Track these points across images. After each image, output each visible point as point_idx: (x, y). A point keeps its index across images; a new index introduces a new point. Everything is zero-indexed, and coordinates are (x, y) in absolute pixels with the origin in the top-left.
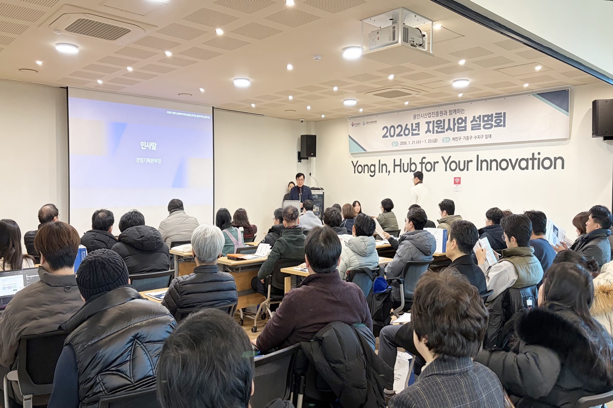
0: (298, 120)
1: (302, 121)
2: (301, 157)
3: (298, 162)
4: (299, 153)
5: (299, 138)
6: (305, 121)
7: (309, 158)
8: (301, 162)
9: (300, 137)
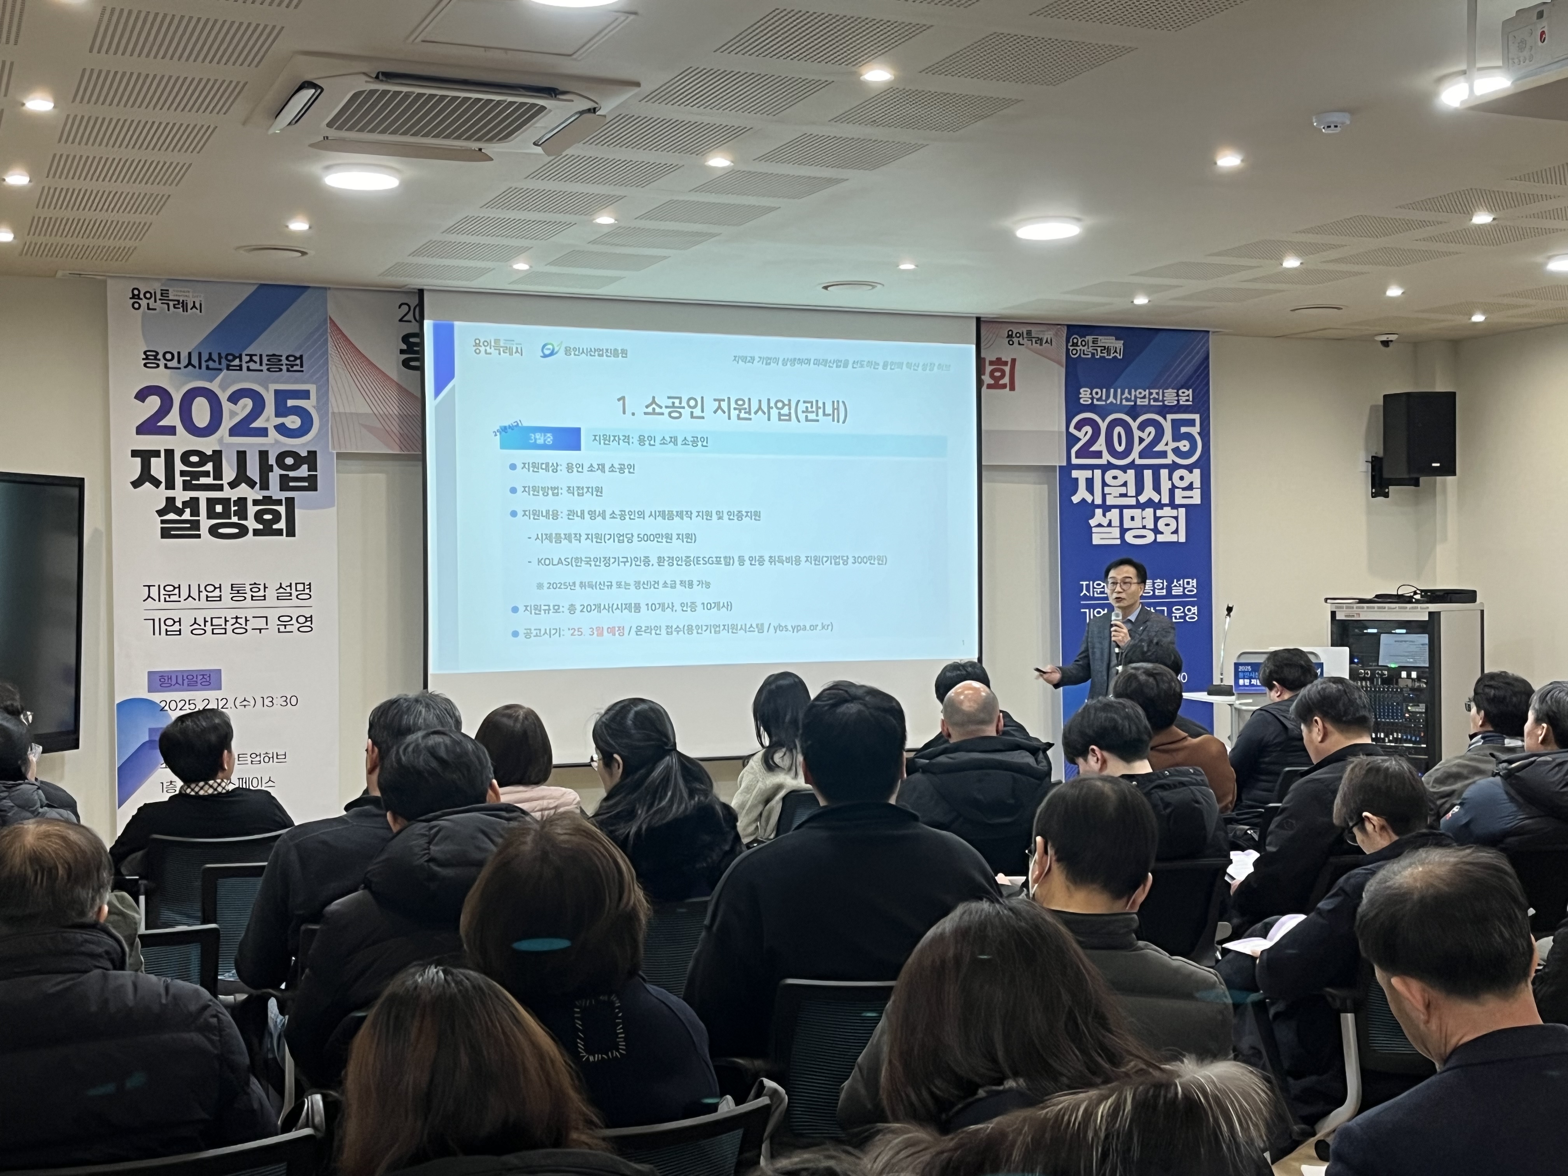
0: (1368, 339)
1: (1386, 343)
2: (1386, 475)
3: (1374, 495)
4: (1376, 464)
5: (1373, 408)
6: (1397, 341)
7: (1422, 480)
8: (1386, 495)
9: (1381, 402)
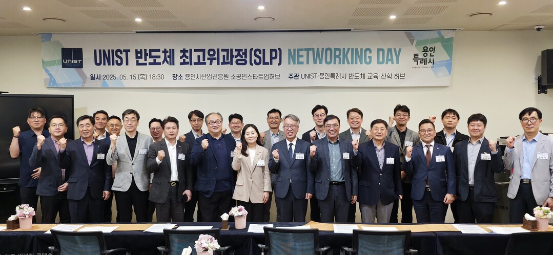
1: (539, 30)
3: (540, 93)
4: (540, 80)
